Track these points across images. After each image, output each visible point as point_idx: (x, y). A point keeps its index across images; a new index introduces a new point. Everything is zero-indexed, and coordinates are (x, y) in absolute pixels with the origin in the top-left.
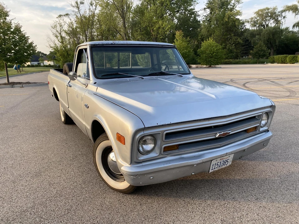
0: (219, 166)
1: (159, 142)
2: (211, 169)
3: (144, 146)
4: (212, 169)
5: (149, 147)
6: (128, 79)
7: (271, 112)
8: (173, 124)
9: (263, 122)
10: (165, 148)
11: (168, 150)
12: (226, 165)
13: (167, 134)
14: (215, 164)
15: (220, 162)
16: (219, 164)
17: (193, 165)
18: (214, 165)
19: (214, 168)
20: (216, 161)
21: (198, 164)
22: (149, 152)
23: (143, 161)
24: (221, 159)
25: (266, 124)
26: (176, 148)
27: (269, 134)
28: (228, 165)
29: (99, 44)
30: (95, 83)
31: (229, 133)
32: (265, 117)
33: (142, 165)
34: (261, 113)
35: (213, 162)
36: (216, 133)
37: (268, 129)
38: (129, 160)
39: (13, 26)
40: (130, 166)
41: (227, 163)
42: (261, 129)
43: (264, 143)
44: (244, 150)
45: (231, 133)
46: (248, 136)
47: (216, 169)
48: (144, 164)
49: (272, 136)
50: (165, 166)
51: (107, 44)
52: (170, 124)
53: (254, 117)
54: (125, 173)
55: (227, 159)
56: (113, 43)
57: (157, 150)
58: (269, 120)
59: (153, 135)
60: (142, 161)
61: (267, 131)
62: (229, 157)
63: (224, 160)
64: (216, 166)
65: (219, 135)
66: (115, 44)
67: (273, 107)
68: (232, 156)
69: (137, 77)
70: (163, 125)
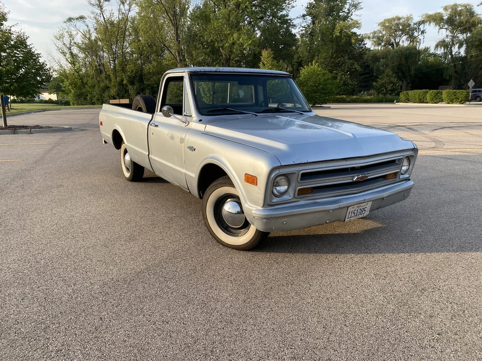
0: (355, 215)
1: (293, 184)
2: (347, 217)
3: (278, 188)
4: (349, 218)
5: (283, 188)
6: (239, 116)
7: (413, 156)
8: (310, 163)
9: (404, 168)
10: (299, 190)
11: (302, 192)
12: (362, 215)
13: (303, 174)
15: (357, 210)
16: (356, 212)
17: (328, 211)
18: (351, 213)
19: (350, 216)
20: (353, 207)
21: (334, 210)
22: (283, 194)
23: (277, 203)
24: (358, 207)
25: (407, 170)
26: (310, 191)
27: (411, 183)
28: (365, 215)
29: (200, 72)
30: (200, 120)
31: (368, 176)
32: (405, 163)
33: (275, 209)
34: (402, 157)
35: (350, 209)
36: (354, 176)
37: (410, 176)
38: (261, 202)
40: (261, 209)
41: (364, 212)
42: (401, 177)
43: (405, 193)
44: (383, 199)
45: (369, 177)
46: (387, 183)
47: (352, 218)
48: (276, 207)
49: (413, 185)
51: (210, 72)
52: (307, 163)
53: (394, 161)
54: (258, 216)
55: (364, 207)
56: (218, 70)
57: (291, 192)
58: (411, 167)
59: (286, 176)
60: (275, 204)
61: (408, 179)
62: (367, 204)
63: (361, 208)
64: (353, 215)
65: (357, 179)
66: (219, 72)
67: (415, 150)
68: (370, 204)
69: (250, 115)
70: (299, 164)
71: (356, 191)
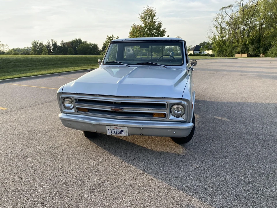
0: (115, 133)
4: (109, 133)
8: (78, 93)
10: (77, 108)
14: (111, 130)
15: (116, 130)
17: (92, 124)
20: (110, 127)
21: (95, 125)
23: (67, 113)
24: (115, 128)
25: (182, 115)
28: (125, 135)
36: (111, 108)
39: (157, 24)
41: (123, 133)
44: (140, 128)
50: (75, 119)
59: (71, 99)
62: (123, 128)
63: (119, 129)
64: (113, 132)
68: (126, 128)
69: (125, 65)
70: (72, 93)
71: (117, 118)
